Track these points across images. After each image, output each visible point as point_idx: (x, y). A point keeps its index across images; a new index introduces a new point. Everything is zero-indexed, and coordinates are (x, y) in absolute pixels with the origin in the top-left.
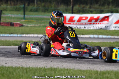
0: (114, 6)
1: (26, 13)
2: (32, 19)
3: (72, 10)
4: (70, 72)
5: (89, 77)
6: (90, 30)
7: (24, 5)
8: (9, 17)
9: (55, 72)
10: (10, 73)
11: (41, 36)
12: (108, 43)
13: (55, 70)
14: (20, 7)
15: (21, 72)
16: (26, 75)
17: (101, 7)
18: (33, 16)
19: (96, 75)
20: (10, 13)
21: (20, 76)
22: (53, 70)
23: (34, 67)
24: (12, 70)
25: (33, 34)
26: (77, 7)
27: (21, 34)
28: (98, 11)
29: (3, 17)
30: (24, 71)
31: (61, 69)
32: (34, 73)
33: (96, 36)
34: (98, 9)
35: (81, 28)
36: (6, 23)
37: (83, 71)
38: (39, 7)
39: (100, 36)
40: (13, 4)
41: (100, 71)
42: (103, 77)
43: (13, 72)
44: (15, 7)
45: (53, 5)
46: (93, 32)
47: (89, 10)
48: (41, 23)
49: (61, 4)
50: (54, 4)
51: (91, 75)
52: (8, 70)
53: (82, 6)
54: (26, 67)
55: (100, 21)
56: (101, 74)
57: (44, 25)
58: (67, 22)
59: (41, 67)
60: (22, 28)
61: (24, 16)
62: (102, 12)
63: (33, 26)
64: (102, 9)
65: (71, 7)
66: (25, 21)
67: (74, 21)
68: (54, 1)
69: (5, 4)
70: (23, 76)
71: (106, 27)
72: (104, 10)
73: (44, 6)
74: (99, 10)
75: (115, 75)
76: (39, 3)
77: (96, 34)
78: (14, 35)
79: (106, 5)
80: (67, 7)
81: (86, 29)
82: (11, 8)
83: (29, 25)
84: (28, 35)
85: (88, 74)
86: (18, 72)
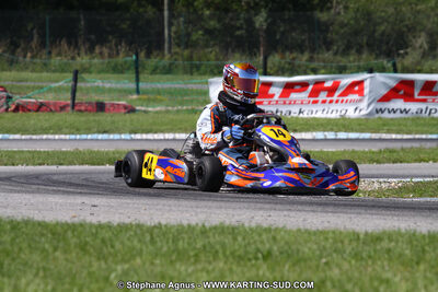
0: (374, 56)
1: (141, 76)
2: (159, 92)
3: (265, 67)
6: (315, 119)
7: (137, 55)
8: (98, 87)
10: (103, 241)
11: (183, 136)
14: (126, 62)
15: (135, 242)
16: (151, 248)
17: (339, 58)
18: (159, 86)
21: (135, 252)
24: (110, 233)
25: (163, 132)
26: (275, 59)
27: (130, 133)
28: (332, 67)
29: (81, 89)
30: (143, 235)
32: (175, 240)
33: (331, 135)
34: (332, 62)
38: (176, 59)
39: (342, 135)
40: (106, 51)
43: (111, 240)
44: (114, 61)
45: (212, 56)
46: (322, 125)
47: (307, 67)
48: (181, 104)
49: (233, 51)
50: (214, 53)
52: (97, 232)
53: (289, 56)
55: (340, 96)
57: (190, 107)
59: (194, 223)
60: (134, 116)
61: (138, 85)
62: (342, 70)
64: (342, 64)
65: (262, 58)
66: (140, 99)
67: (272, 96)
68: (214, 45)
69: (86, 53)
70: (141, 250)
71: (356, 109)
72: (349, 65)
73: (190, 58)
74: (334, 65)
76: (175, 49)
77: (332, 130)
78: (112, 136)
79: (354, 51)
80: (251, 59)
81: (305, 115)
82: (103, 63)
83: (150, 109)
84: (150, 136)
86: (129, 239)
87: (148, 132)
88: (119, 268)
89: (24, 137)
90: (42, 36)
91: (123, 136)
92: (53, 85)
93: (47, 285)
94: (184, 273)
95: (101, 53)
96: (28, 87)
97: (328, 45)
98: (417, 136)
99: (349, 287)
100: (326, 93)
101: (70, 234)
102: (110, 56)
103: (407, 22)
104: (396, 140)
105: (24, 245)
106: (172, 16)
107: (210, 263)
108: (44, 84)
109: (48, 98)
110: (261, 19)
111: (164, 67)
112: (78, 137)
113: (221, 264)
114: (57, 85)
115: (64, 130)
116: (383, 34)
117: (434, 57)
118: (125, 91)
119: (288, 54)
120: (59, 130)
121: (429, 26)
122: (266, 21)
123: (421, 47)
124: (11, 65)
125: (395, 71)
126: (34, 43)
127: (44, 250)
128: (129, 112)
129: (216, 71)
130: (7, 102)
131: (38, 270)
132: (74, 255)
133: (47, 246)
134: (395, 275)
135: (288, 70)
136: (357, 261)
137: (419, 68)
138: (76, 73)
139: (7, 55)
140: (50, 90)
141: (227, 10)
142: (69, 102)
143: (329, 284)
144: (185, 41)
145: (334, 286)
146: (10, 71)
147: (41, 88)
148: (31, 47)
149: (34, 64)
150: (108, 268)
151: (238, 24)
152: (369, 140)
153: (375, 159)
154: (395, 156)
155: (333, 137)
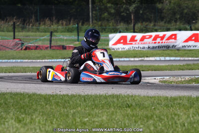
0: (182, 23)
1: (80, 34)
3: (134, 29)
4: (135, 99)
5: (158, 104)
7: (78, 24)
8: (61, 39)
10: (65, 101)
12: (177, 66)
13: (118, 97)
14: (73, 28)
15: (78, 101)
16: (84, 104)
17: (167, 25)
19: (166, 101)
20: (62, 35)
21: (78, 105)
22: (116, 98)
23: (93, 94)
26: (139, 25)
28: (164, 29)
29: (54, 40)
31: (124, 96)
32: (94, 101)
34: (164, 26)
35: (144, 48)
36: (57, 46)
37: (150, 97)
38: (95, 26)
39: (168, 58)
40: (64, 23)
41: (170, 97)
42: (174, 104)
43: (68, 101)
44: (67, 27)
45: (111, 24)
46: (159, 54)
47: (153, 29)
49: (120, 22)
51: (160, 101)
53: (145, 24)
55: (166, 40)
56: (172, 100)
58: (128, 42)
61: (78, 38)
62: (168, 30)
64: (168, 27)
65: (132, 25)
67: (136, 41)
68: (112, 19)
71: (173, 46)
72: (171, 27)
73: (101, 25)
75: (189, 100)
76: (95, 21)
77: (163, 56)
79: (173, 21)
80: (128, 25)
82: (63, 28)
86: (75, 100)
88: (72, 111)
89: (29, 61)
90: (36, 16)
93: (43, 118)
94: (97, 113)
95: (62, 24)
96: (31, 39)
97: (162, 19)
99: (162, 117)
100: (160, 39)
101: (51, 98)
102: (66, 25)
103: (197, 8)
104: (191, 60)
105: (34, 103)
106: (93, 7)
107: (108, 109)
108: (38, 38)
109: (39, 44)
110: (132, 8)
112: (53, 60)
113: (112, 109)
114: (43, 38)
115: (47, 58)
116: (186, 14)
118: (73, 40)
120: (44, 58)
122: (134, 9)
124: (23, 29)
125: (191, 30)
126: (33, 20)
127: (41, 105)
129: (113, 31)
130: (22, 46)
131: (40, 112)
132: (54, 107)
133: (43, 103)
135: (145, 30)
136: (166, 108)
138: (51, 33)
139: (21, 25)
140: (40, 40)
141: (117, 4)
142: (49, 45)
143: (155, 116)
144: (99, 18)
145: (157, 117)
146: (22, 32)
147: (36, 39)
148: (31, 21)
149: (33, 29)
150: (67, 111)
151: (122, 10)
152: (180, 60)
153: (181, 68)
154: (190, 67)
155: (164, 59)
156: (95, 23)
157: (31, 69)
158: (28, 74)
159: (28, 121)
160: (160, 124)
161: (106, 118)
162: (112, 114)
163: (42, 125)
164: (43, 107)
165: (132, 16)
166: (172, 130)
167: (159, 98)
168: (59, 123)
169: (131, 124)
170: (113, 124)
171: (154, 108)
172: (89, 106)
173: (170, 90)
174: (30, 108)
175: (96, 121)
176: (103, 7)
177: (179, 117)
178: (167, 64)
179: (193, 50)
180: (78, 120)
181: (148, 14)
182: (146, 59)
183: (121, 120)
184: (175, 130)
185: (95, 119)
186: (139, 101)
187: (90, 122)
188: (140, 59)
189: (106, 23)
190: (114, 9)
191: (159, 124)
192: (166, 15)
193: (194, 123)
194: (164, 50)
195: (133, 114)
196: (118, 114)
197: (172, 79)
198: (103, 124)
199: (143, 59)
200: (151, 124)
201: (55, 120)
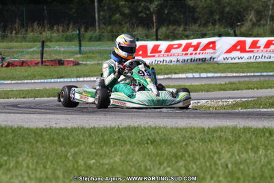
0: (223, 26)
1: (82, 43)
2: (93, 52)
3: (157, 35)
5: (191, 138)
7: (79, 31)
8: (56, 50)
9: (136, 133)
10: (63, 137)
12: (216, 85)
13: (135, 129)
14: (73, 35)
15: (81, 137)
16: (89, 139)
17: (202, 29)
18: (93, 48)
19: (202, 134)
20: (58, 45)
21: (80, 142)
22: (133, 130)
23: (102, 126)
26: (163, 30)
27: (77, 77)
28: (197, 34)
29: (46, 51)
31: (145, 128)
32: (103, 135)
33: (197, 75)
34: (196, 31)
35: (171, 61)
36: (51, 61)
37: (180, 129)
38: (103, 32)
39: (204, 75)
40: (61, 29)
42: (213, 137)
43: (68, 136)
44: (65, 34)
45: (125, 30)
46: (191, 69)
47: (183, 35)
49: (137, 26)
50: (126, 28)
51: (193, 135)
52: (59, 133)
54: (88, 127)
56: (210, 133)
58: (149, 54)
59: (113, 125)
60: (79, 67)
61: (80, 49)
62: (203, 36)
63: (95, 64)
64: (204, 32)
65: (155, 30)
68: (126, 23)
69: (48, 30)
70: (84, 141)
71: (211, 58)
72: (207, 32)
73: (112, 31)
74: (199, 33)
75: (233, 132)
76: (102, 26)
77: (197, 72)
78: (66, 80)
79: (210, 24)
80: (148, 31)
81: (180, 63)
82: (58, 36)
83: (88, 63)
85: (189, 133)
86: (77, 135)
87: (87, 77)
88: (72, 150)
89: (13, 82)
90: (22, 20)
91: (72, 80)
92: (29, 50)
93: (33, 161)
95: (58, 30)
96: (14, 52)
97: (195, 21)
98: (249, 74)
99: (197, 156)
100: (193, 48)
101: (44, 133)
102: (63, 31)
103: (243, 5)
104: (235, 77)
105: (20, 140)
106: (100, 6)
107: (122, 146)
108: (24, 50)
109: (26, 58)
110: (154, 6)
111: (96, 37)
112: (45, 81)
113: (128, 147)
114: (32, 50)
115: (37, 77)
116: (228, 13)
117: (259, 26)
118: (73, 52)
119: (170, 27)
120: (34, 77)
121: (256, 7)
122: (156, 7)
123: (251, 20)
124: (3, 38)
125: (236, 36)
126: (16, 26)
127: (30, 143)
128: (76, 65)
130: (2, 61)
131: (28, 152)
132: (47, 144)
133: (32, 140)
134: (222, 149)
135: (172, 36)
136: (203, 143)
137: (250, 33)
138: (43, 43)
139: (1, 33)
140: (28, 53)
142: (40, 60)
143: (187, 155)
144: (108, 21)
145: (189, 156)
146: (3, 42)
147: (22, 52)
148: (15, 28)
149: (17, 37)
150: (66, 151)
151: (140, 9)
152: (220, 77)
153: (222, 88)
154: (234, 86)
155: (198, 76)
156: (103, 28)
157: (16, 93)
158: (12, 100)
159: (12, 165)
160: (194, 166)
161: (120, 159)
162: (128, 153)
163: (32, 170)
164: (33, 145)
165: (154, 18)
166: (211, 173)
167: (192, 130)
168: (55, 166)
169: (154, 166)
170: (129, 167)
171: (186, 144)
172: (96, 143)
173: (207, 118)
174: (14, 148)
175: (106, 164)
176: (114, 6)
177: (219, 156)
178: (203, 82)
179: (238, 63)
180: (81, 162)
181: (176, 14)
182: (174, 76)
183: (140, 160)
184: (215, 173)
185: (104, 161)
186: (165, 135)
187: (98, 164)
188: (166, 76)
189: (118, 28)
190: (129, 8)
191: (192, 166)
192: (200, 16)
193: (241, 163)
194: (198, 64)
195: (157, 153)
196: (136, 153)
197: (210, 103)
198: (115, 167)
199: (169, 76)
200: (181, 166)
201: (49, 163)
